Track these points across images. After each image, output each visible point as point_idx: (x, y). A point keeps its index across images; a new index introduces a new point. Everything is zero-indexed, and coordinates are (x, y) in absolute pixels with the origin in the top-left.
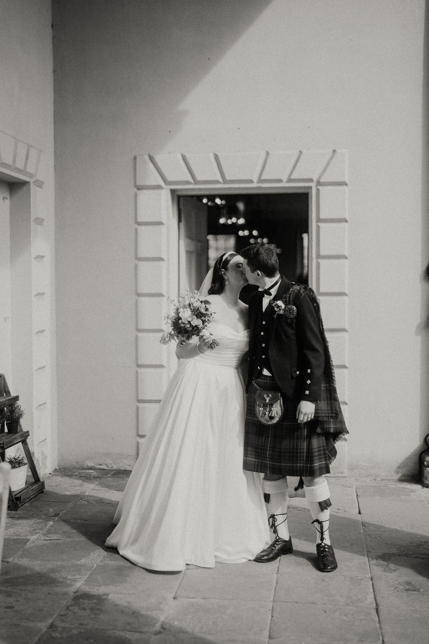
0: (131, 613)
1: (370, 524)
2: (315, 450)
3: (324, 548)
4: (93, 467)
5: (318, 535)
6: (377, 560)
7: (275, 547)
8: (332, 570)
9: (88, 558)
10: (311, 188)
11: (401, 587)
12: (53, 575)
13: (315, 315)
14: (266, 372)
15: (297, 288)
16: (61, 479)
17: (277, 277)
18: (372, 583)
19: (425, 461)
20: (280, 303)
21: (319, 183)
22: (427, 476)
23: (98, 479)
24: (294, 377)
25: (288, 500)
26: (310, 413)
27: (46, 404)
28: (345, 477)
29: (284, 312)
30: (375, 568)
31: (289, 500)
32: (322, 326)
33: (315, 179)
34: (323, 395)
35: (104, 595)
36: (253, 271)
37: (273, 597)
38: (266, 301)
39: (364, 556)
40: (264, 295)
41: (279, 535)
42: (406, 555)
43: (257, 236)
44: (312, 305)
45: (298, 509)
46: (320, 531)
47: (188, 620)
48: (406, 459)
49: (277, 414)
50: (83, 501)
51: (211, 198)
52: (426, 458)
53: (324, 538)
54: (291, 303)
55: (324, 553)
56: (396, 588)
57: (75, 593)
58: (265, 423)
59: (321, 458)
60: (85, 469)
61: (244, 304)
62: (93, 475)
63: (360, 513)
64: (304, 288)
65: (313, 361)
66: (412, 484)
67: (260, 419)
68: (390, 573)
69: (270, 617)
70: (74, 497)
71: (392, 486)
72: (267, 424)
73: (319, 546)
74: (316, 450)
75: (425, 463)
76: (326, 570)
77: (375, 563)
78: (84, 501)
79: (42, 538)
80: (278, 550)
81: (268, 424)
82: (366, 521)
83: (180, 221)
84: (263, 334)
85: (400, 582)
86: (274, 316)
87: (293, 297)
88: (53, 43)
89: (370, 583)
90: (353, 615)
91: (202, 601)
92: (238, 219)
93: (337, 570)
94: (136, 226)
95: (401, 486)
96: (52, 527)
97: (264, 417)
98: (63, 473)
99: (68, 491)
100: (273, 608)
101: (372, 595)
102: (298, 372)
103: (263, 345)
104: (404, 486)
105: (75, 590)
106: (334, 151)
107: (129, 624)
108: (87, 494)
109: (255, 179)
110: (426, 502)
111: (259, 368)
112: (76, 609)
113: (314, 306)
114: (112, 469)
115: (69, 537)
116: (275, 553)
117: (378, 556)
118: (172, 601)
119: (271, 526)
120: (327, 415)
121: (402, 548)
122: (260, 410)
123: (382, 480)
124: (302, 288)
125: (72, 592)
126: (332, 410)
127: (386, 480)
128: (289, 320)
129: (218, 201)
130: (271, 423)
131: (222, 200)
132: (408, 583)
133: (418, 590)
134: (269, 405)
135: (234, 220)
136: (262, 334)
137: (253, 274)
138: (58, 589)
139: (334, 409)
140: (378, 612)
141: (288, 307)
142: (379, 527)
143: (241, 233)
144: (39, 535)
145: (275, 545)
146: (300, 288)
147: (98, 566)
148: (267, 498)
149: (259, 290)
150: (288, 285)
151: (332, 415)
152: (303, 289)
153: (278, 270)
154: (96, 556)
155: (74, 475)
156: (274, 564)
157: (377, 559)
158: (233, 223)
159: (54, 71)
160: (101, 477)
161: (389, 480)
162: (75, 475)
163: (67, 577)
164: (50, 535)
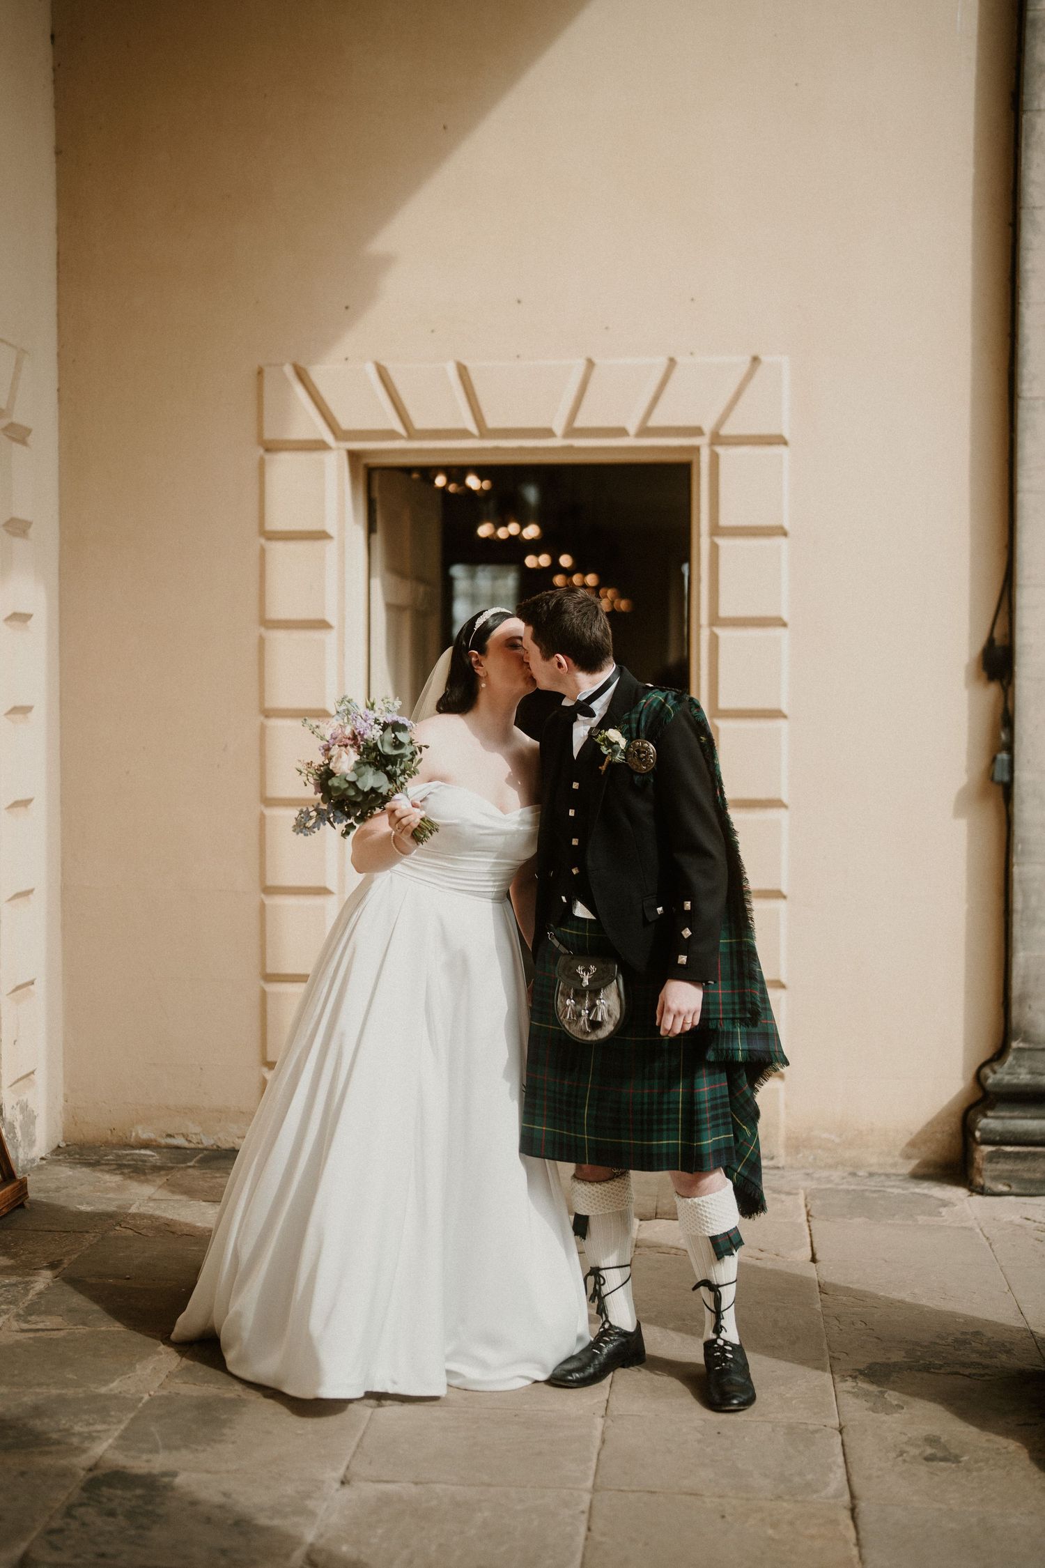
0: (230, 1522)
1: (836, 1287)
2: (703, 1106)
3: (723, 1350)
4: (151, 1141)
5: (709, 1318)
6: (856, 1382)
7: (600, 1349)
8: (742, 1408)
9: (129, 1377)
10: (696, 449)
11: (914, 1451)
12: (38, 1424)
13: (704, 766)
14: (581, 911)
15: (658, 696)
16: (71, 1173)
17: (609, 671)
18: (842, 1441)
19: (976, 1128)
20: (614, 735)
21: (717, 439)
22: (981, 1167)
23: (163, 1172)
24: (650, 920)
25: (636, 1227)
26: (689, 1012)
27: (33, 984)
28: (778, 1168)
29: (624, 758)
30: (850, 1400)
31: (640, 1226)
32: (722, 792)
33: (707, 428)
34: (723, 965)
35: (165, 1474)
36: (547, 655)
37: (591, 1479)
38: (581, 731)
39: (823, 1370)
40: (577, 716)
41: (610, 1319)
42: (927, 1368)
43: (569, 567)
44: (695, 740)
45: (661, 1251)
46: (713, 1308)
47: (374, 1541)
48: (930, 1124)
49: (610, 1015)
50: (124, 1229)
51: (457, 473)
52: (980, 1121)
53: (722, 1327)
54: (643, 735)
55: (723, 1364)
56: (901, 1453)
57: (90, 1470)
58: (580, 1037)
59: (718, 1126)
60: (133, 1147)
61: (528, 738)
62: (151, 1162)
63: (814, 1260)
64: (675, 698)
65: (699, 882)
66: (945, 1185)
67: (567, 1027)
68: (887, 1414)
69: (583, 1530)
70: (101, 1219)
71: (896, 1191)
72: (583, 1040)
73: (709, 1346)
74: (707, 1105)
75: (978, 1134)
76: (727, 1408)
77: (850, 1389)
78: (126, 1228)
79: (15, 1325)
80: (609, 1355)
81: (587, 1041)
82: (828, 1280)
83: (371, 530)
84: (573, 815)
85: (910, 1438)
86: (600, 768)
87: (646, 722)
88: (55, 81)
89: (838, 1439)
90: (791, 1523)
91: (414, 1490)
92: (523, 525)
93: (752, 1407)
94: (263, 541)
95: (917, 1190)
96: (40, 1298)
97: (577, 1022)
98: (77, 1156)
99: (87, 1204)
100: (591, 1507)
101: (840, 1473)
102: (660, 909)
103: (575, 842)
104: (926, 1191)
105: (91, 1462)
106: (756, 360)
107: (224, 1552)
108: (133, 1210)
109: (559, 426)
110: (978, 1230)
111: (563, 898)
112: (89, 1514)
113: (701, 743)
114: (200, 1146)
115: (84, 1324)
116: (600, 1364)
117: (858, 1370)
118: (337, 1490)
119: (592, 1295)
120: (731, 1016)
121: (919, 1348)
122: (566, 1006)
123: (871, 1175)
124: (670, 697)
125: (84, 1469)
126: (743, 1002)
127: (880, 1175)
128: (636, 778)
129: (473, 482)
130: (595, 1038)
131: (482, 479)
132: (932, 1441)
133: (956, 1459)
134: (590, 992)
135: (513, 528)
136: (572, 813)
137: (547, 664)
138: (46, 1461)
139: (748, 999)
140: (855, 1515)
141: (634, 745)
142: (861, 1297)
143: (530, 561)
144: (7, 1316)
145: (602, 1344)
146: (666, 699)
147: (152, 1399)
148: (581, 1226)
149: (563, 704)
150: (637, 690)
151: (743, 1016)
152: (672, 701)
153: (611, 653)
154: (149, 1371)
155: (103, 1162)
156: (598, 1393)
157: (855, 1378)
158: (511, 537)
159: (58, 152)
160: (172, 1168)
161: (887, 1175)
162: (107, 1162)
163: (72, 1427)
164: (33, 1318)
